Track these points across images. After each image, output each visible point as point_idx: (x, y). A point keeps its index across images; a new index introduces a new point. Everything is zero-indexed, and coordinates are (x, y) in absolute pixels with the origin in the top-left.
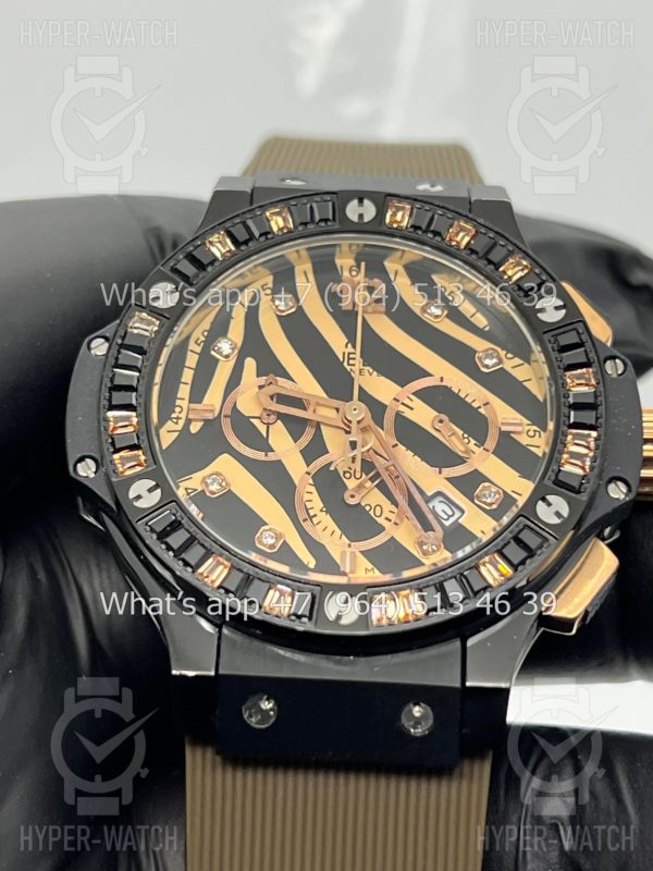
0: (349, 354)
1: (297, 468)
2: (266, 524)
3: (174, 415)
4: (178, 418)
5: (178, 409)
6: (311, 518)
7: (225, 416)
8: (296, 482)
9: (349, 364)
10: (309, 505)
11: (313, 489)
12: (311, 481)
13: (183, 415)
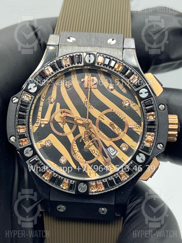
0: (86, 101)
1: (71, 138)
2: (63, 156)
3: (37, 121)
4: (38, 122)
5: (38, 120)
6: (75, 154)
7: (51, 122)
8: (71, 143)
9: (86, 105)
10: (74, 150)
11: (76, 145)
12: (75, 142)
13: (39, 121)
